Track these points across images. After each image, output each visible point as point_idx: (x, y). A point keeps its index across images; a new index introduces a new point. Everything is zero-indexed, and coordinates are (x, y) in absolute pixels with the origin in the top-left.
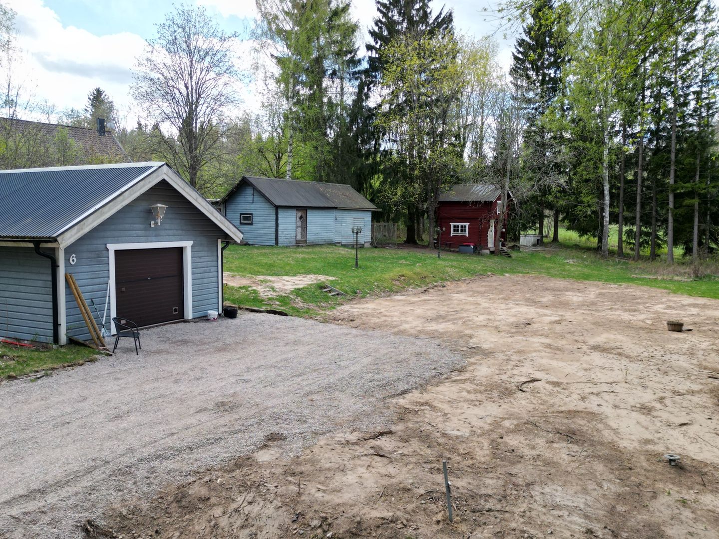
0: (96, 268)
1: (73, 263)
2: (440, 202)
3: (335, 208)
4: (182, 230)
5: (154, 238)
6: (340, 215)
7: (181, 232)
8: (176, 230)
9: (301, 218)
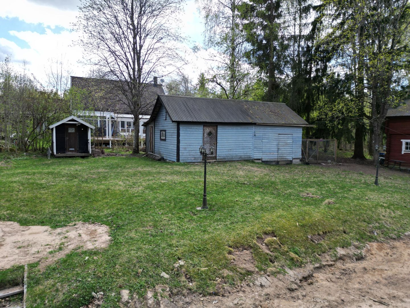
2: (387, 117)
3: (255, 124)
6: (260, 131)
9: (210, 134)
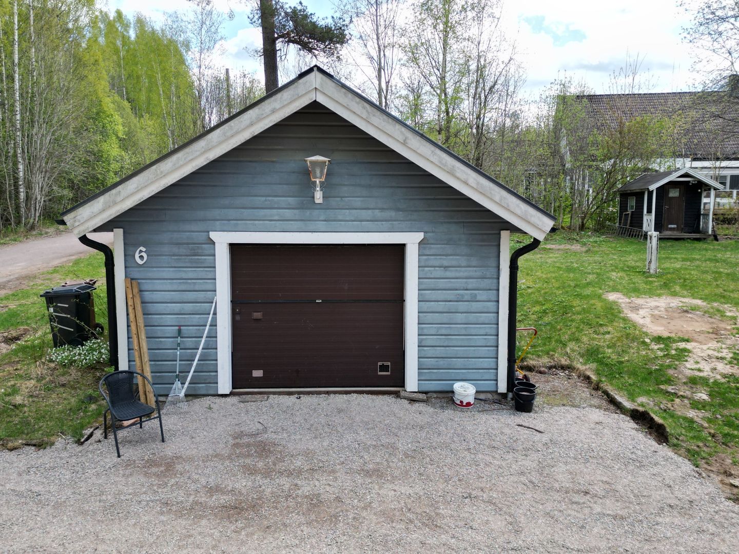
0: (190, 273)
1: (140, 262)
4: (398, 210)
5: (321, 225)
7: (392, 214)
8: (382, 209)
